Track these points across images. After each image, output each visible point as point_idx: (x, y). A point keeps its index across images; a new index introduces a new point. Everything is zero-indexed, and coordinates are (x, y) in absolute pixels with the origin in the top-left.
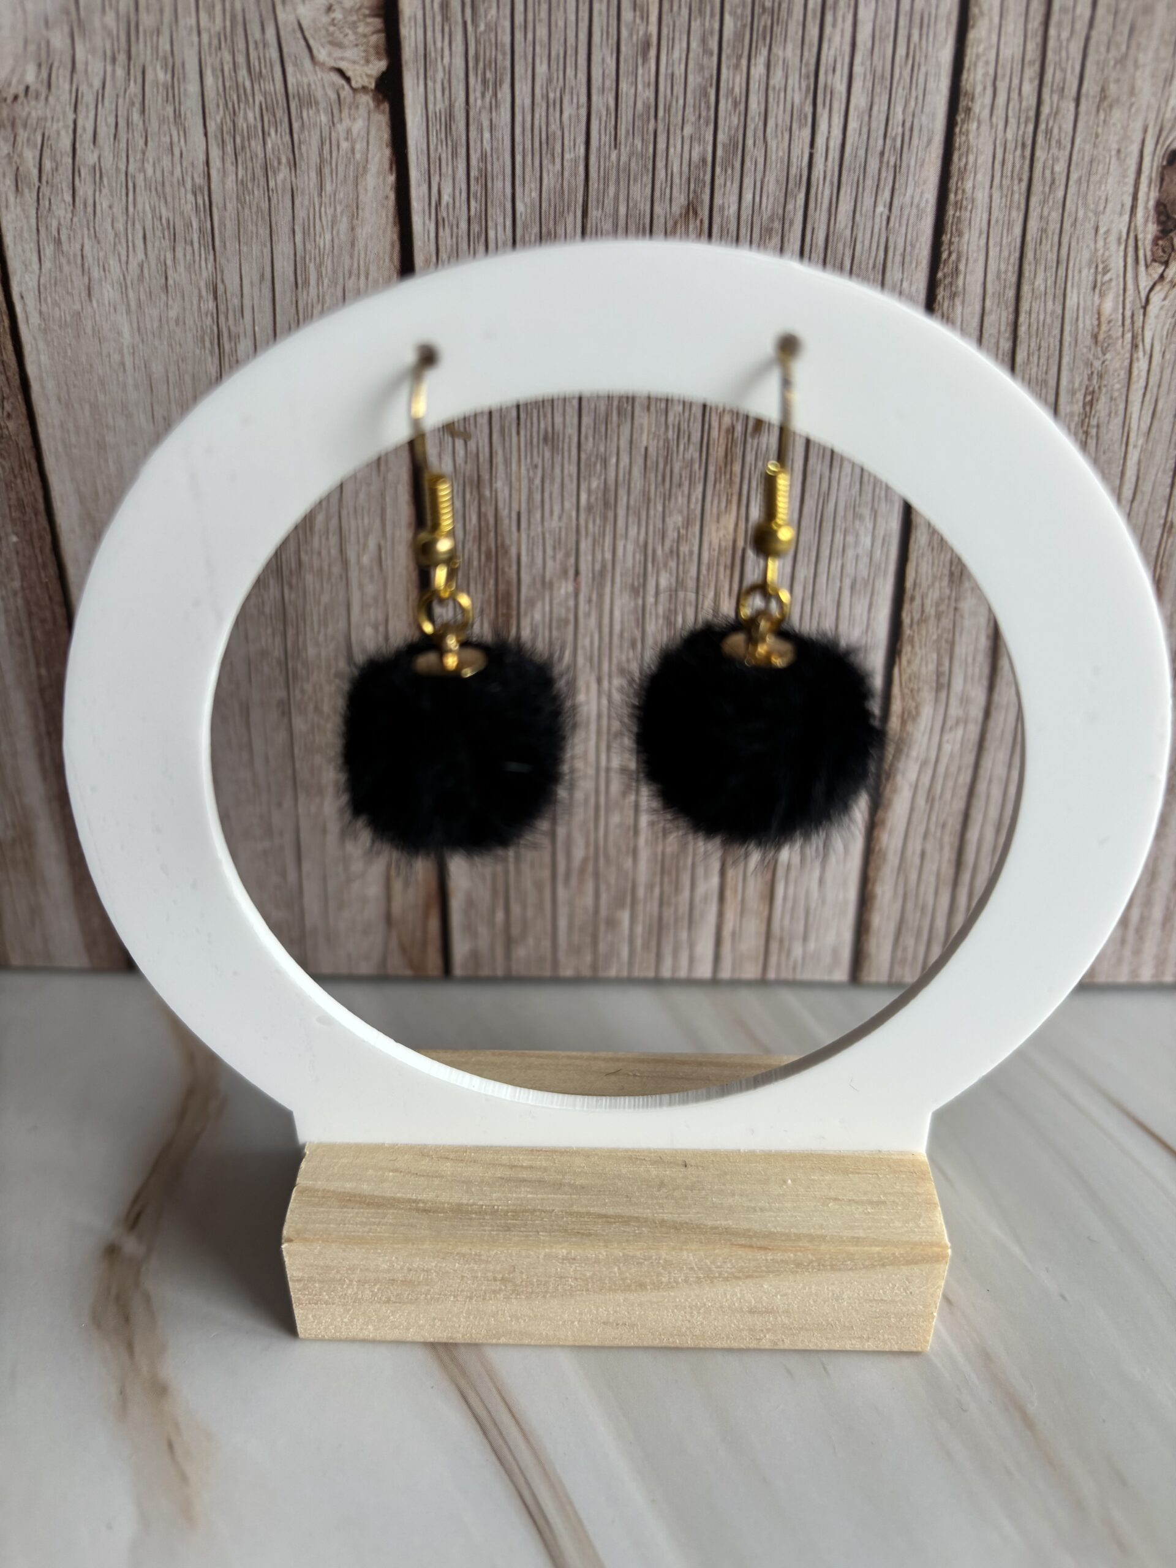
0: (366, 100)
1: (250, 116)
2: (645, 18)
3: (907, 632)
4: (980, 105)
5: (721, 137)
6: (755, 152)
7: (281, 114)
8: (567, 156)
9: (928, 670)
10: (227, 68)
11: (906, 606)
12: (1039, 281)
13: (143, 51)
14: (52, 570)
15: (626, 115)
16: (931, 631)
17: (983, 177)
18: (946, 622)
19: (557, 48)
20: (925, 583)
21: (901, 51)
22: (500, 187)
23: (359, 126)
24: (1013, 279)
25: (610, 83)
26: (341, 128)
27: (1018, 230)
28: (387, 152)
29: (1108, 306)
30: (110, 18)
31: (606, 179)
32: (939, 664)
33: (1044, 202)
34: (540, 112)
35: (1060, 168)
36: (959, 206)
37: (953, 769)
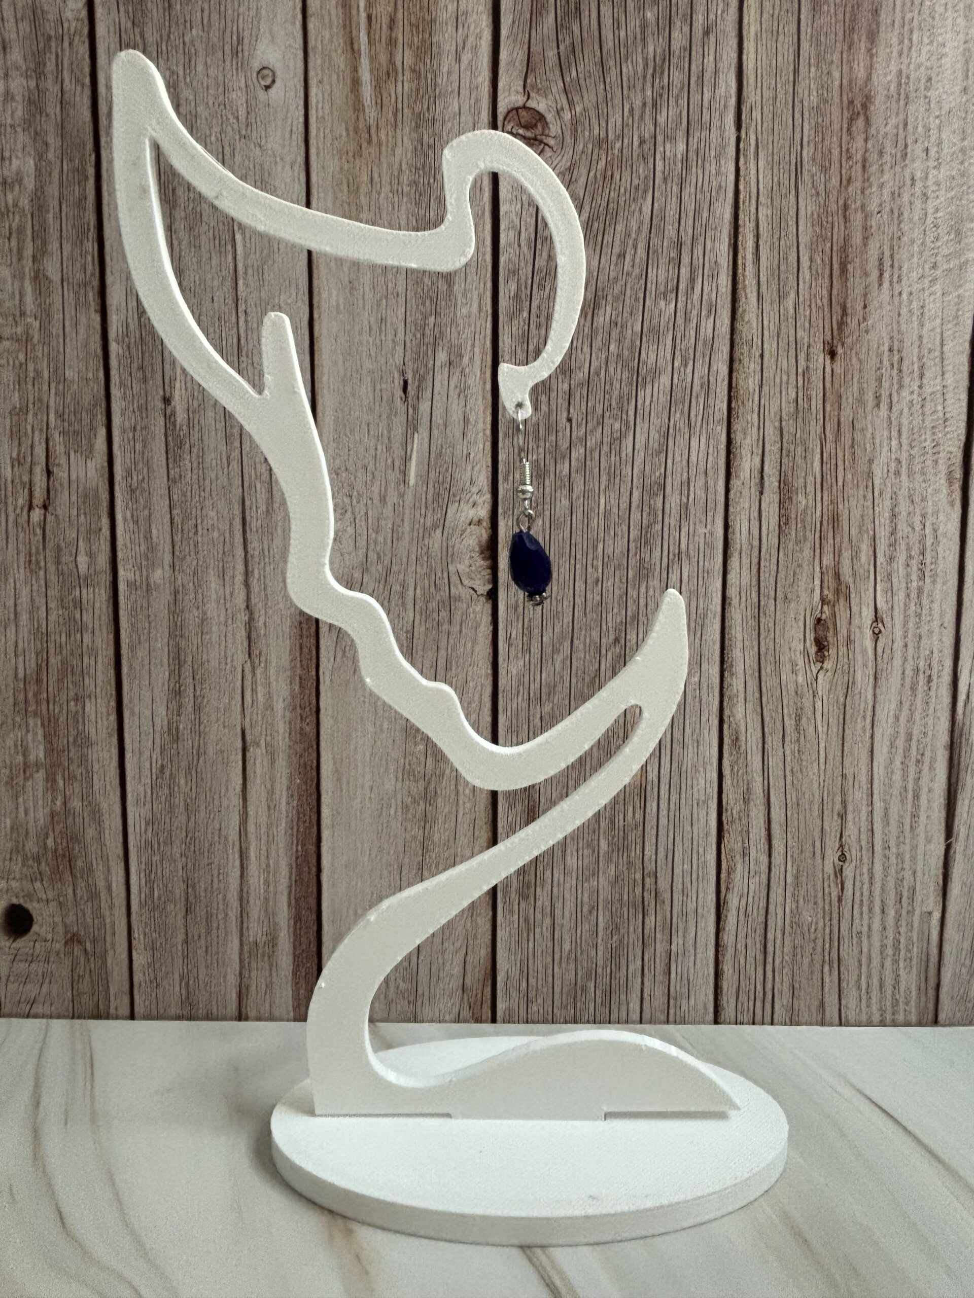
0: (483, 599)
1: (433, 605)
2: (597, 570)
3: (726, 827)
4: (735, 602)
5: (629, 613)
6: (642, 619)
7: (447, 603)
8: (565, 620)
9: (738, 847)
10: (427, 586)
11: (724, 815)
12: (768, 670)
13: (391, 579)
14: (314, 797)
15: (589, 604)
16: (737, 826)
17: (739, 629)
18: (744, 822)
19: (561, 581)
20: (732, 802)
21: (701, 583)
22: (536, 632)
23: (479, 608)
24: (756, 668)
25: (583, 594)
26: (471, 610)
27: (756, 649)
28: (490, 618)
29: (800, 679)
30: (380, 567)
31: (581, 629)
32: (743, 843)
33: (766, 638)
34: (554, 603)
35: (771, 625)
36: (730, 639)
37: (756, 899)
